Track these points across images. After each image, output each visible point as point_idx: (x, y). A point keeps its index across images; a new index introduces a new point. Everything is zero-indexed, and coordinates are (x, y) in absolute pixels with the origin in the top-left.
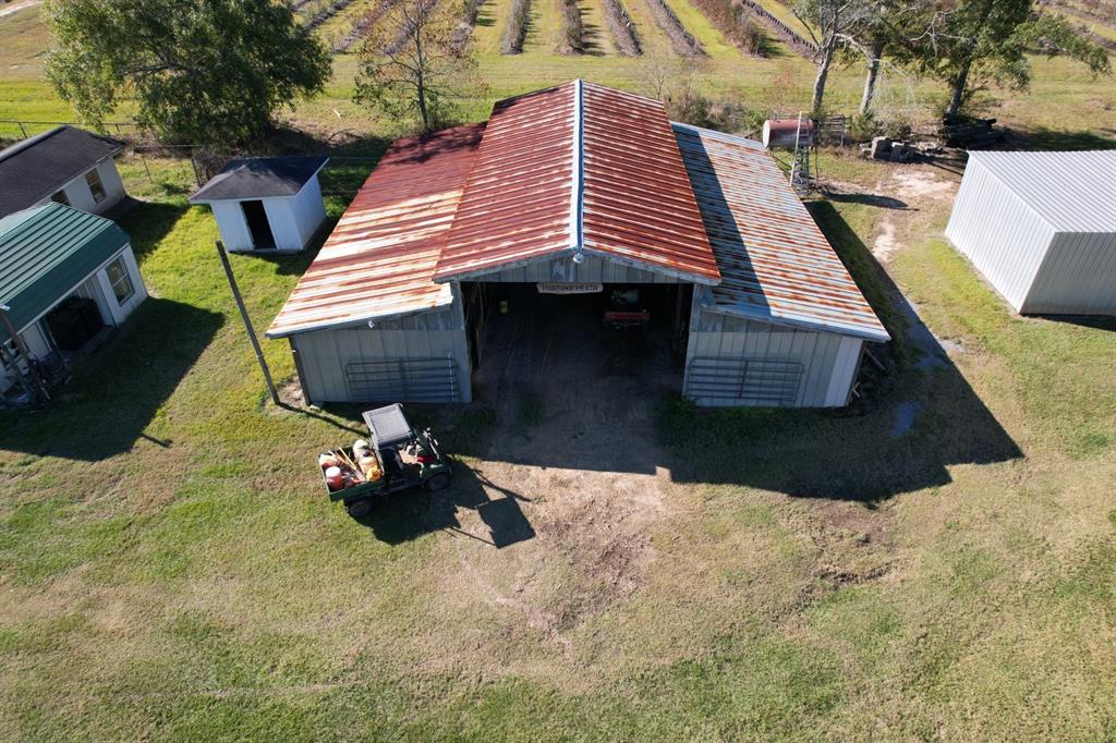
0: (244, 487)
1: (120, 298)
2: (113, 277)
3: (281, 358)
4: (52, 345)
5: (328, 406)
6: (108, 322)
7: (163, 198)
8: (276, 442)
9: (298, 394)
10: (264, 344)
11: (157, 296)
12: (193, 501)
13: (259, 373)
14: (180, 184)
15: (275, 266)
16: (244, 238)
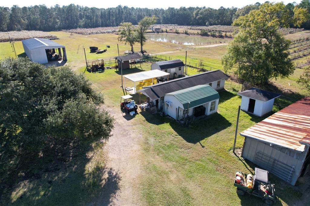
0: (215, 168)
1: (211, 110)
2: (212, 105)
3: (241, 141)
4: (193, 114)
5: (247, 160)
6: (206, 114)
7: (231, 91)
8: (228, 161)
9: (240, 153)
10: (238, 135)
11: (219, 113)
12: (201, 163)
13: (233, 142)
14: (237, 89)
15: (251, 118)
16: (246, 108)
